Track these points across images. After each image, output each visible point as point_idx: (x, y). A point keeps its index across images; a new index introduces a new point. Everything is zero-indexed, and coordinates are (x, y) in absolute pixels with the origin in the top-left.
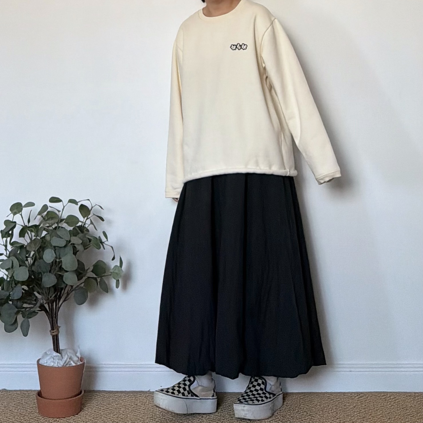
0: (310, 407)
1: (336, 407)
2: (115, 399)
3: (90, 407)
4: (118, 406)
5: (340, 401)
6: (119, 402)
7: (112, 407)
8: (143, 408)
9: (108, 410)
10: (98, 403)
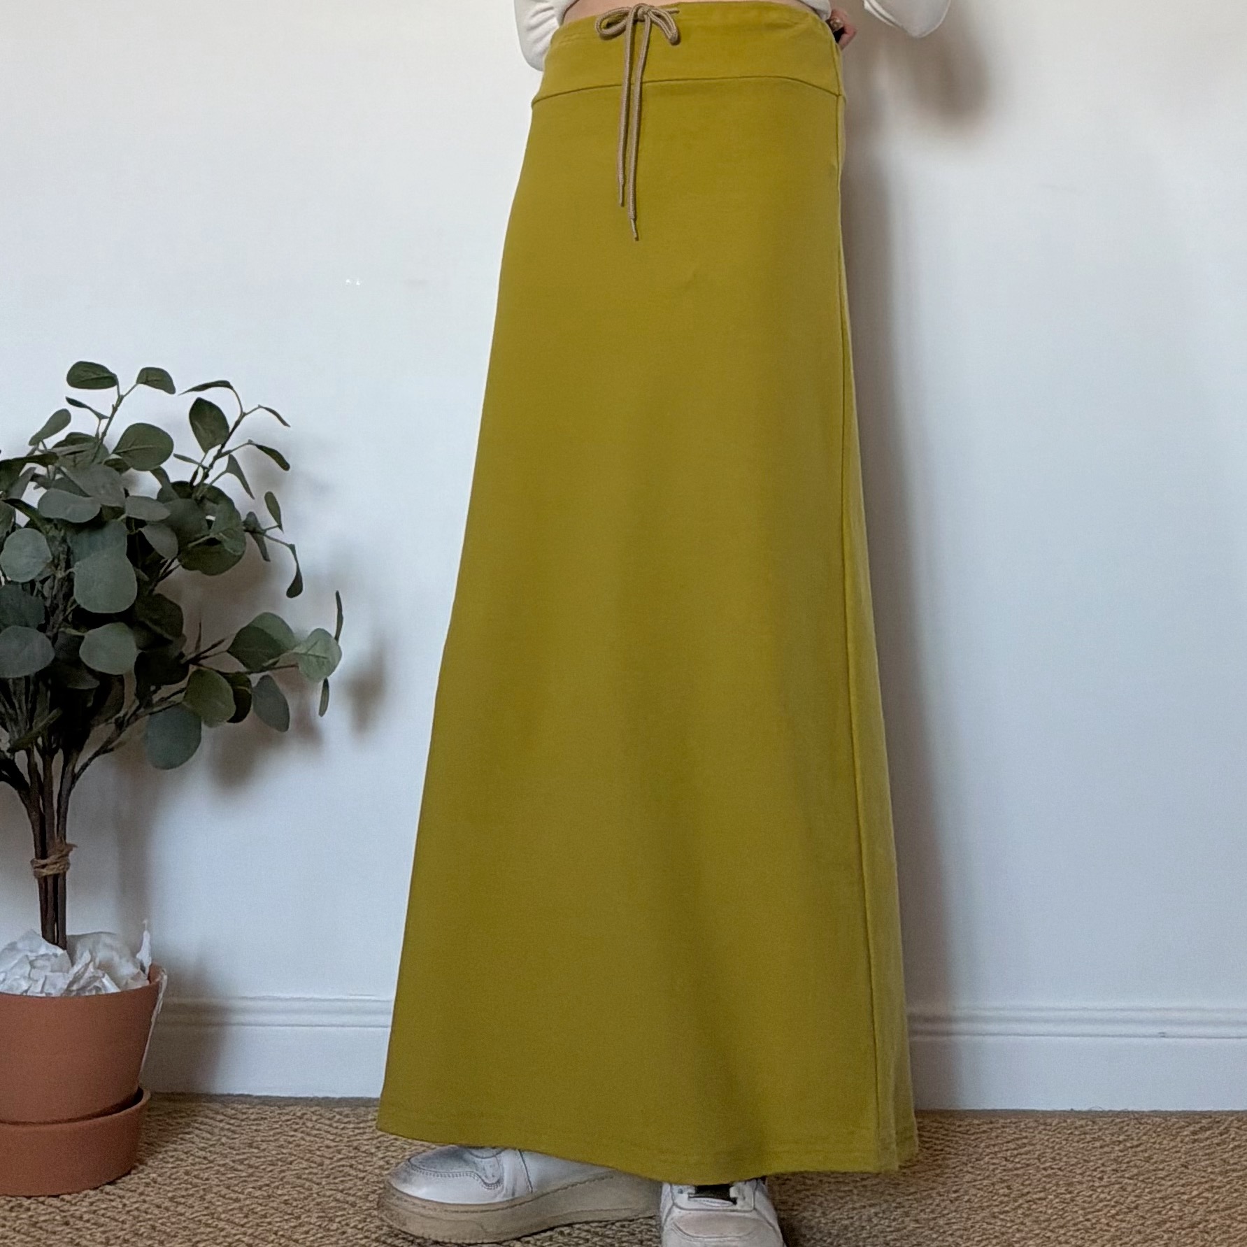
0: (1019, 1166)
1: (1114, 1167)
2: (281, 1126)
3: (172, 1157)
4: (284, 1151)
5: (1128, 1145)
6: (292, 1136)
7: (257, 1157)
8: (381, 1163)
9: (240, 1167)
10: (209, 1139)
